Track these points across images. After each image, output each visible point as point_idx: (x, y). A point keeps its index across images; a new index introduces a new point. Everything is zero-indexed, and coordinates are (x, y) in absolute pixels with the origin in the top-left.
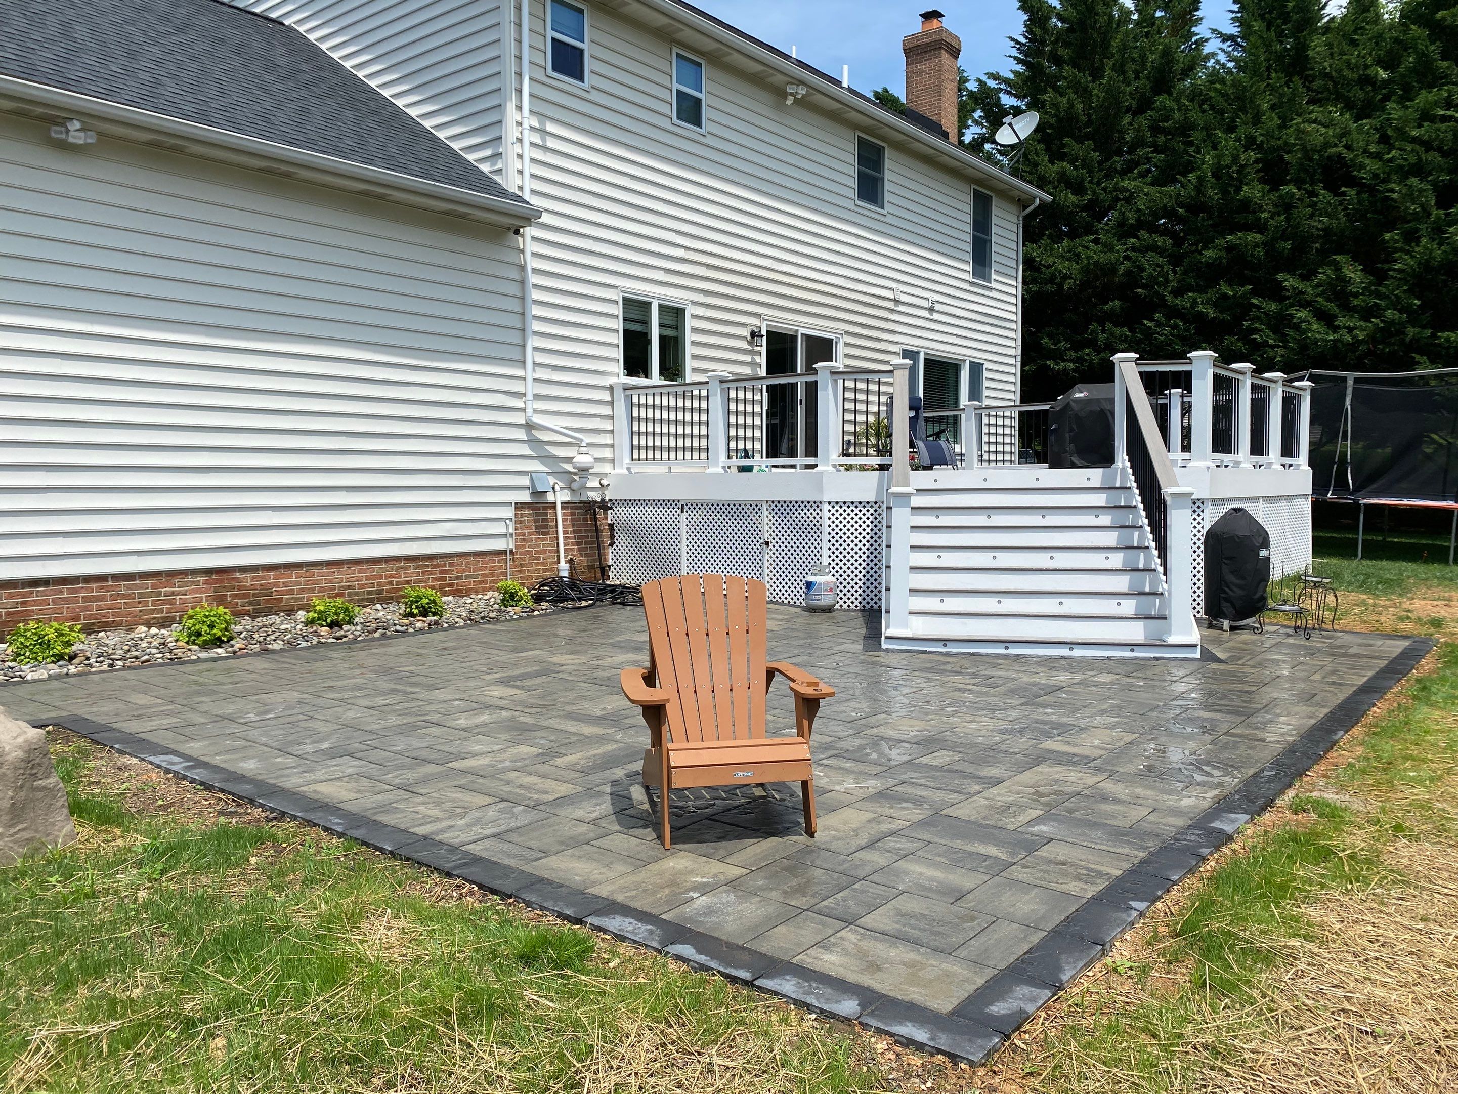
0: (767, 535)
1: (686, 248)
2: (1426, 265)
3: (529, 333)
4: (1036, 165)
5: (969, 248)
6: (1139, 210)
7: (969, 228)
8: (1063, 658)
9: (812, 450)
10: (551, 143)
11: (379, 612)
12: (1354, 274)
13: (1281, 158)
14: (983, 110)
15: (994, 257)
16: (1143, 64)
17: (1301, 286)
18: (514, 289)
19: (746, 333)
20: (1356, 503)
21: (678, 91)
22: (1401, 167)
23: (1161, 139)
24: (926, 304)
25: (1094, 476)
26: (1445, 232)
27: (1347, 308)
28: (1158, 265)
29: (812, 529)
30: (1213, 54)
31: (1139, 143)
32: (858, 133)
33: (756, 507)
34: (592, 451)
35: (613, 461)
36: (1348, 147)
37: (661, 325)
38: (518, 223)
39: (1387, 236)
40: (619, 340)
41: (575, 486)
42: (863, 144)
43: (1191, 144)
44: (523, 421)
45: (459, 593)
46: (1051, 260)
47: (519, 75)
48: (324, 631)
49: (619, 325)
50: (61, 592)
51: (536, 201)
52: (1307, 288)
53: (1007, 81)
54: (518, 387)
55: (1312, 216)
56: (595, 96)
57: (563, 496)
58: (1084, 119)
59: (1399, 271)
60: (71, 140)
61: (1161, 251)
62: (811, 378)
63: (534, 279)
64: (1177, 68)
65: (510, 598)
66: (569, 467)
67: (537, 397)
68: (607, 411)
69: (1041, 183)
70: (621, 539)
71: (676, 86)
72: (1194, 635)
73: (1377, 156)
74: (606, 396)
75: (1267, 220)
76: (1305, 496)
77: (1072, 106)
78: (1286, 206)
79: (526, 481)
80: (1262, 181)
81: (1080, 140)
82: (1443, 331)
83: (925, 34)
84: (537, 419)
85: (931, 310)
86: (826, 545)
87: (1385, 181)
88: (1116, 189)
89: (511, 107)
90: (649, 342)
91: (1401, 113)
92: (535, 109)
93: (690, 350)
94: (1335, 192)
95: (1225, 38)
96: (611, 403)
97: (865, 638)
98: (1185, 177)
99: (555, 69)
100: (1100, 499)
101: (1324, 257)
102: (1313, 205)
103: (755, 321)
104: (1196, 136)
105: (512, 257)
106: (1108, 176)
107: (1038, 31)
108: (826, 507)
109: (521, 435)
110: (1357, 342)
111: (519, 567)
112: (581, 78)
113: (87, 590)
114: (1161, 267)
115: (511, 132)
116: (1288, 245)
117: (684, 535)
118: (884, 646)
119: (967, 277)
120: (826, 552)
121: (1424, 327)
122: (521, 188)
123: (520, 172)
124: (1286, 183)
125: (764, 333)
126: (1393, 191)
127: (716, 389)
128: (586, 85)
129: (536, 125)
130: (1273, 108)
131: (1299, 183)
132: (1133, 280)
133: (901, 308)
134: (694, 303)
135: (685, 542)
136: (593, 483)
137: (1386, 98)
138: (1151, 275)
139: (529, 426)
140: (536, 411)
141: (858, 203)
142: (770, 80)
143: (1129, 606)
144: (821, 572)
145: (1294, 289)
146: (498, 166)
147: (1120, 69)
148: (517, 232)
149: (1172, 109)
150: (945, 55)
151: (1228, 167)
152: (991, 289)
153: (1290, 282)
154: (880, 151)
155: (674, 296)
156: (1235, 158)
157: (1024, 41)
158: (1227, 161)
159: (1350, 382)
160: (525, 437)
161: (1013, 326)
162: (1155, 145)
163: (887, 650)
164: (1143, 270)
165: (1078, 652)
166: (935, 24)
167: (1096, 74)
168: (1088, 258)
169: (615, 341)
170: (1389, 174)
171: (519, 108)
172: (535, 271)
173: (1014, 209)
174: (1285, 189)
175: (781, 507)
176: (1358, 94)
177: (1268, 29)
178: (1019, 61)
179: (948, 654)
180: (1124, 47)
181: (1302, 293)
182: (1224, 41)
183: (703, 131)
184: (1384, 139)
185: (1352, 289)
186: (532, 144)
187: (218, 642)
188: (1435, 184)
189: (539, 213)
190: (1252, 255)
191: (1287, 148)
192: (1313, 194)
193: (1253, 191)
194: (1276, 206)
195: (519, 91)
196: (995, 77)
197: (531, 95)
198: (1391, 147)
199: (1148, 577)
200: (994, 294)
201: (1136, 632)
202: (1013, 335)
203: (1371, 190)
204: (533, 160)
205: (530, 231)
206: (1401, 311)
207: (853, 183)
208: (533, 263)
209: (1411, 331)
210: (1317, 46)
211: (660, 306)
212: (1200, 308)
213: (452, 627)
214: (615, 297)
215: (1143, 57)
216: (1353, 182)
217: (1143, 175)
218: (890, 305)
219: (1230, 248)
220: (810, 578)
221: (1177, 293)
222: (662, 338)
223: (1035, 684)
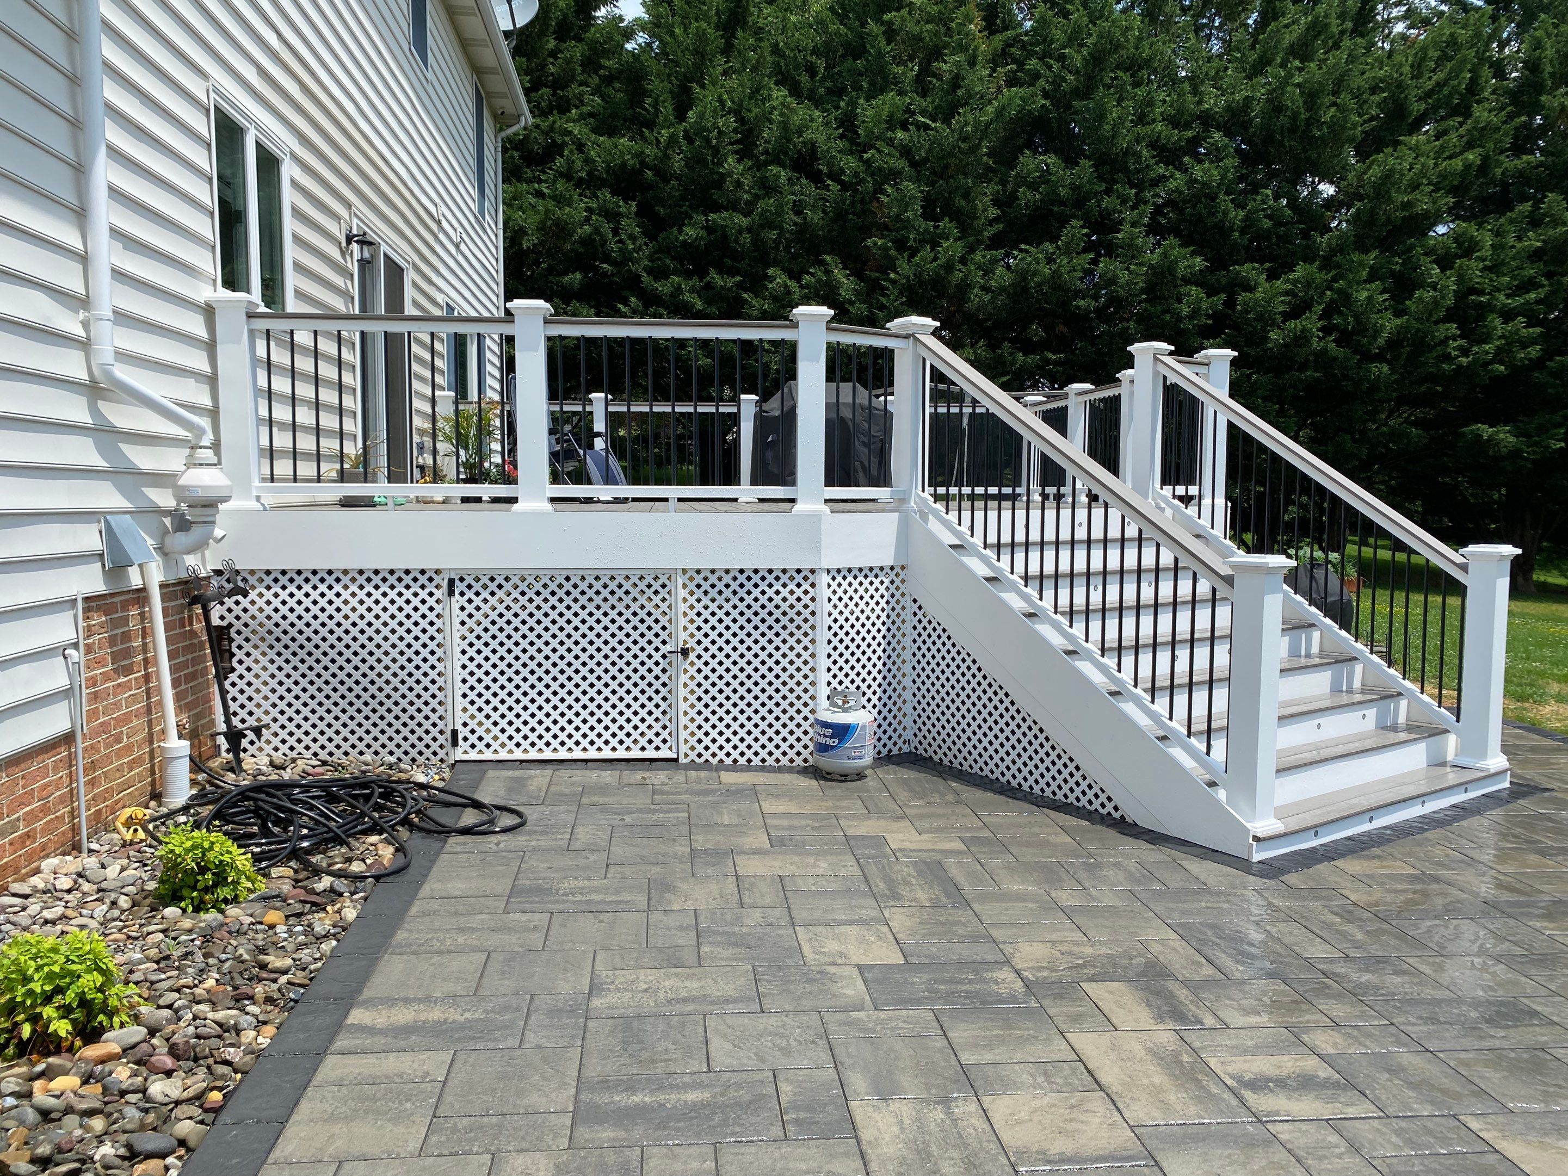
0: (683, 636)
5: (474, 166)
7: (473, 136)
19: (340, 232)
22: (880, 168)
24: (456, 238)
26: (940, 245)
33: (656, 581)
39: (878, 242)
40: (213, 200)
41: (169, 543)
44: (82, 375)
49: (213, 170)
54: (74, 282)
70: (254, 661)
75: (750, 202)
79: (96, 539)
85: (457, 246)
86: (823, 649)
87: (863, 181)
93: (290, 250)
103: (347, 216)
108: (824, 579)
109: (74, 410)
117: (455, 645)
119: (476, 211)
133: (441, 237)
134: (289, 152)
135: (455, 658)
139: (99, 391)
141: (413, 50)
152: (485, 232)
155: (274, 133)
158: (707, 121)
160: (84, 417)
169: (210, 204)
173: (496, 126)
175: (716, 581)
193: (735, 165)
200: (487, 240)
203: (853, 188)
207: (409, 14)
211: (257, 143)
212: (687, 297)
214: (206, 101)
218: (435, 228)
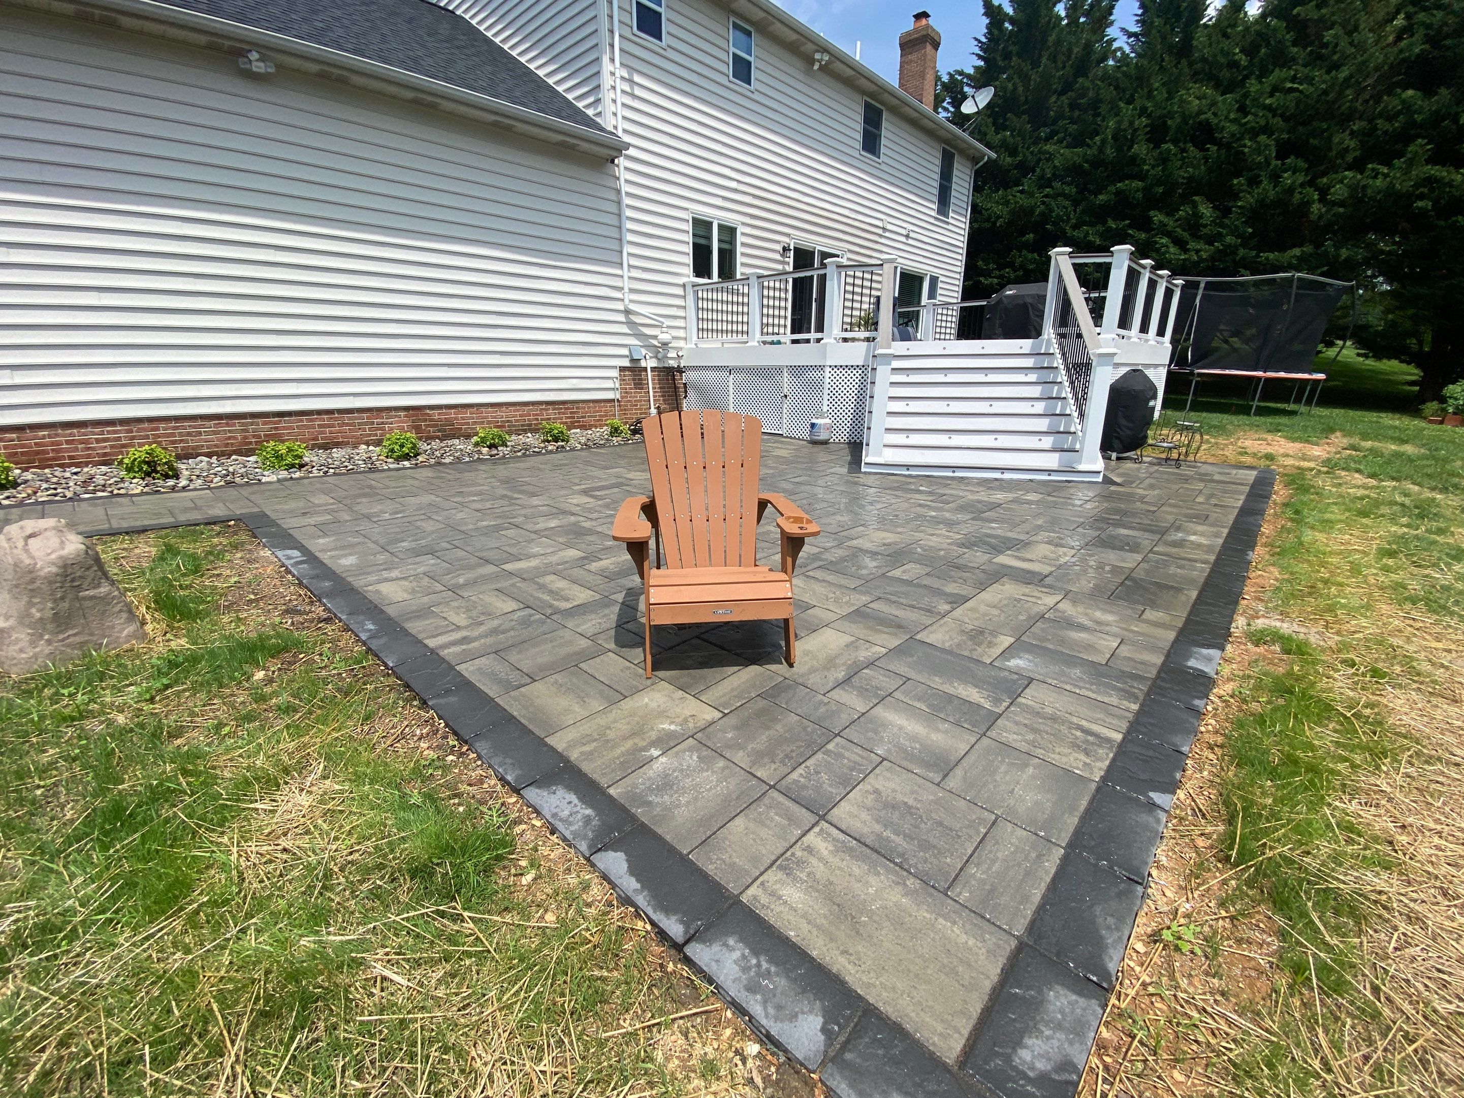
0: (786, 390)
1: (739, 181)
2: (1262, 203)
3: (624, 242)
4: (985, 134)
5: (936, 192)
6: (1055, 167)
7: (937, 177)
8: (996, 479)
9: (820, 328)
10: (638, 92)
11: (530, 439)
12: (1206, 210)
13: (1165, 123)
14: (951, 97)
15: (953, 200)
16: (1069, 57)
17: (1165, 220)
18: (613, 208)
19: (779, 248)
20: (1192, 373)
21: (734, 54)
22: (1253, 128)
23: (1077, 113)
24: (904, 232)
25: (1025, 345)
27: (1196, 237)
28: (1064, 207)
29: (817, 386)
30: (1120, 49)
31: (1060, 116)
32: (865, 98)
33: (779, 369)
34: (670, 331)
35: (685, 339)
36: (1215, 114)
37: (720, 241)
38: (615, 154)
39: (1235, 181)
40: (689, 249)
41: (660, 356)
42: (868, 107)
43: (1099, 115)
44: (622, 308)
45: (584, 427)
46: (989, 205)
47: (612, 32)
48: (485, 450)
49: (690, 239)
50: (302, 421)
51: (627, 139)
52: (1170, 222)
53: (968, 76)
54: (619, 283)
55: (1181, 168)
56: (670, 54)
57: (651, 363)
58: (1023, 99)
59: (1240, 207)
60: (254, 69)
61: (1066, 196)
62: (822, 272)
63: (627, 201)
64: (1094, 57)
65: (615, 431)
66: (655, 343)
67: (632, 291)
68: (681, 302)
69: (988, 145)
70: (691, 393)
71: (732, 50)
72: (1099, 464)
73: (1233, 121)
74: (680, 291)
75: (1148, 171)
76: (1164, 365)
77: (1015, 89)
78: (1164, 160)
79: (625, 352)
80: (1148, 140)
81: (1018, 115)
82: (1264, 252)
83: (916, 30)
84: (632, 307)
85: (907, 236)
86: (826, 397)
87: (1239, 139)
88: (1040, 152)
89: (606, 59)
90: (711, 252)
91: (1259, 87)
92: (625, 62)
93: (739, 259)
94: (1203, 149)
95: (1130, 35)
96: (684, 297)
97: (850, 464)
98: (1091, 139)
99: (639, 28)
100: (1029, 362)
101: (1186, 198)
102: (1183, 159)
103: (787, 240)
104: (1103, 109)
105: (610, 183)
106: (1035, 143)
107: (996, 32)
108: (828, 369)
109: (622, 318)
110: (1201, 260)
111: (624, 410)
112: (659, 38)
113: (320, 420)
114: (1066, 208)
115: (607, 81)
116: (1161, 190)
117: (731, 391)
118: (863, 470)
119: (933, 214)
120: (826, 402)
121: (1251, 249)
122: (615, 127)
123: (615, 114)
124: (1166, 142)
125: (792, 247)
126: (1245, 146)
127: (753, 281)
128: (664, 44)
129: (626, 75)
130: (1164, 84)
131: (1175, 142)
132: (1045, 217)
133: (887, 234)
134: (743, 224)
135: (732, 396)
136: (672, 354)
137: (1246, 77)
138: (1058, 215)
139: (627, 312)
140: (631, 301)
141: (863, 153)
142: (802, 49)
143: (1048, 442)
144: (822, 416)
145: (1160, 222)
146: (599, 110)
147: (1053, 58)
148: (613, 161)
149: (1088, 89)
150: (929, 47)
151: (1125, 130)
152: (948, 223)
153: (1158, 217)
154: (879, 113)
155: (730, 218)
156: (1131, 123)
157: (984, 40)
158: (1125, 125)
159: (1202, 285)
160: (623, 320)
161: (960, 251)
162: (1071, 118)
163: (865, 473)
164: (1052, 211)
165: (1007, 476)
166: (924, 22)
167: (1035, 64)
168: (1016, 203)
169: (687, 251)
170: (1243, 135)
171: (612, 60)
172: (628, 194)
173: (969, 165)
174: (1165, 146)
175: (797, 370)
176: (1226, 74)
177: (1165, 24)
178: (980, 57)
179: (910, 476)
180: (1058, 42)
181: (1165, 225)
182: (1129, 37)
183: (752, 88)
184: (1243, 110)
185: (1202, 221)
186: (623, 92)
187: (406, 457)
188: (1276, 140)
189: (628, 146)
190: (1134, 198)
191: (1170, 115)
192: (1183, 150)
193: (1140, 149)
194: (1156, 160)
195: (612, 46)
196: (961, 73)
197: (621, 50)
198: (1246, 114)
199: (1063, 420)
200: (950, 227)
201: (1052, 461)
202: (960, 257)
203: (1228, 146)
204: (624, 105)
205: (621, 161)
206: (1237, 237)
207: (859, 137)
208: (625, 188)
209: (1242, 252)
210: (1200, 38)
211: (720, 226)
213: (573, 449)
214: (686, 217)
215: (1070, 51)
216: (1214, 142)
217: (1060, 141)
218: (880, 231)
219: (1118, 193)
220: (814, 421)
221: (1075, 227)
222: (721, 251)
223: (979, 502)
